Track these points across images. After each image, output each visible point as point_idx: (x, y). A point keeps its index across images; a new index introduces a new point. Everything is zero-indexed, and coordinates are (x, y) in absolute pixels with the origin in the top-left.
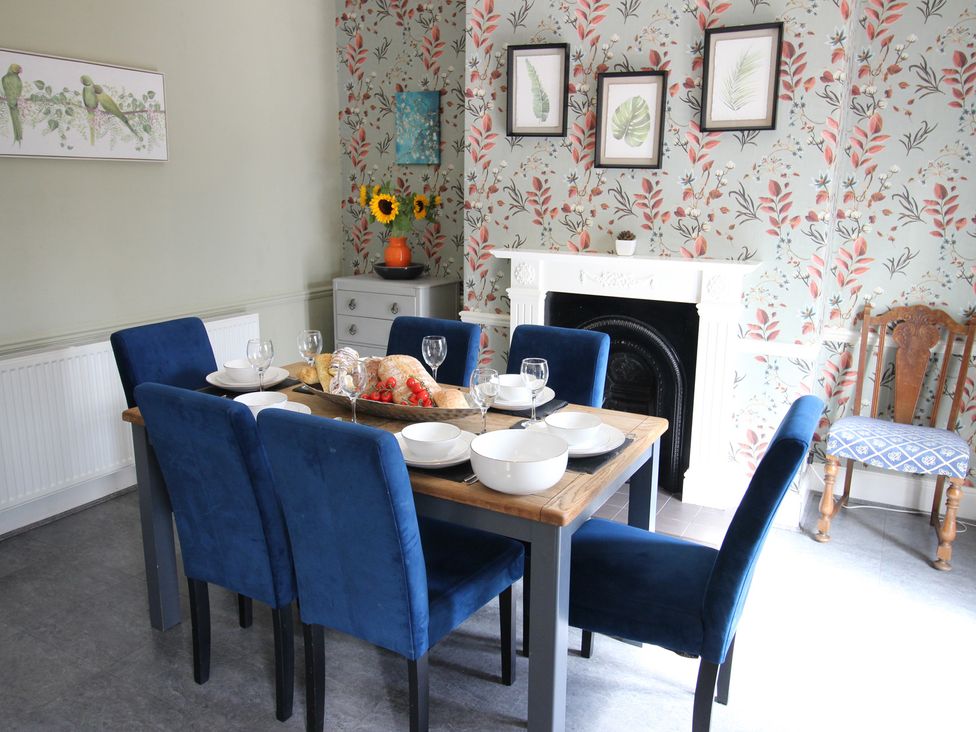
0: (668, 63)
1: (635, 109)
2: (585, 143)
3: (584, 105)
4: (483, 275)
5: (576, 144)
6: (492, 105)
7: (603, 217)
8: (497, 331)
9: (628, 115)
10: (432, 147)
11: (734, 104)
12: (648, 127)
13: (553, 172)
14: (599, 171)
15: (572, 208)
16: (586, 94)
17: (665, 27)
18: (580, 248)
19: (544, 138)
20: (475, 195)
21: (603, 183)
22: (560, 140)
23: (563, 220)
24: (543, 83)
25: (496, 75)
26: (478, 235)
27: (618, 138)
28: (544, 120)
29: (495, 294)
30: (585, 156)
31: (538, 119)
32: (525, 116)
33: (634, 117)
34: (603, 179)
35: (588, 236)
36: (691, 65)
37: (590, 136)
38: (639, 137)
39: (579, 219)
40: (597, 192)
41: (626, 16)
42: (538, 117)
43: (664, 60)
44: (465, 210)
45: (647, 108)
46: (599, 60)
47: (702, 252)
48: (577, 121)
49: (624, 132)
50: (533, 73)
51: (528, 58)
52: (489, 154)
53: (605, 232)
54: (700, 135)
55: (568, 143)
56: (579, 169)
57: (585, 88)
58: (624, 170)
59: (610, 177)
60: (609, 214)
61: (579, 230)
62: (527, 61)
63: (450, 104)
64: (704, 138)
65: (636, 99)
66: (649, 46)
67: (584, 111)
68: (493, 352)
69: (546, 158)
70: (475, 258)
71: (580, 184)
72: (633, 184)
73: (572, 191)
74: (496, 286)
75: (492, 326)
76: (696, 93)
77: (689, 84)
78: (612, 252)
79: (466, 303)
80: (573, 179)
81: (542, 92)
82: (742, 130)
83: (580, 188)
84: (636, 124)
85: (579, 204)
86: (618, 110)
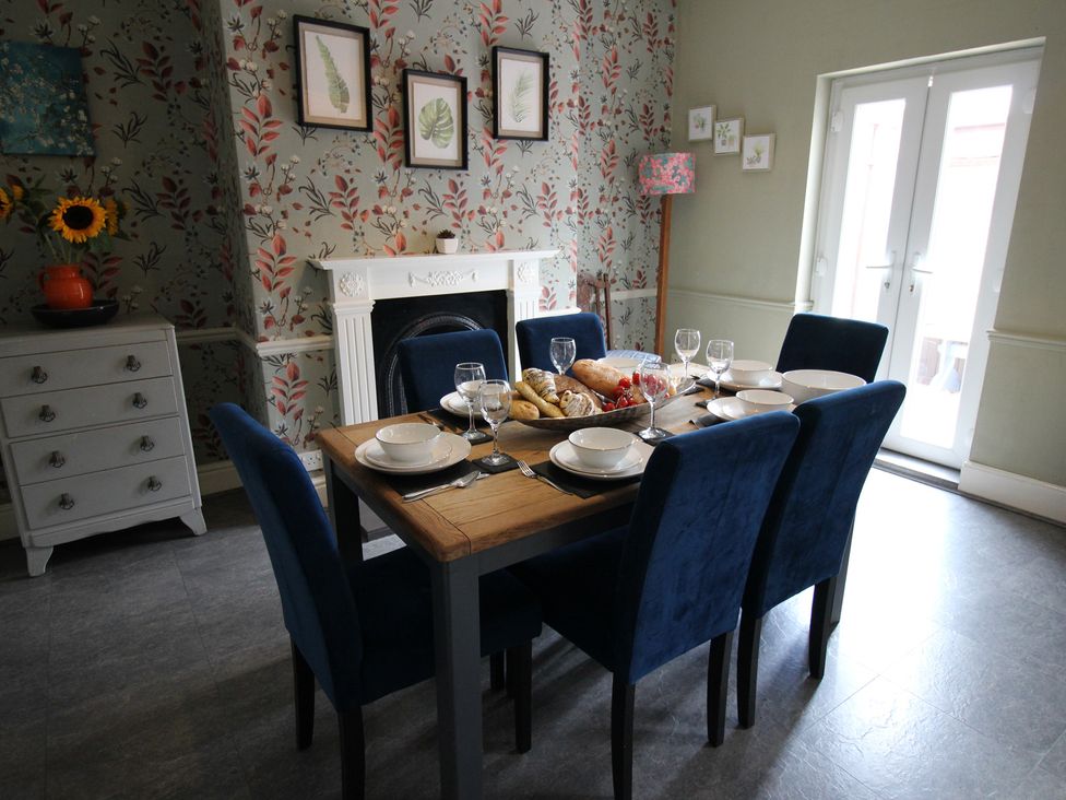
0: (461, 70)
1: (439, 111)
2: (390, 141)
3: (385, 100)
4: (284, 294)
5: (380, 141)
6: (268, 84)
7: (417, 217)
8: (309, 357)
9: (432, 115)
10: (79, 131)
11: (517, 117)
12: (452, 130)
13: (358, 171)
14: (408, 171)
15: (384, 210)
16: (386, 87)
17: (457, 36)
18: (397, 251)
19: (343, 131)
20: (259, 197)
21: (413, 183)
22: (361, 137)
23: (376, 223)
24: (339, 68)
25: (270, 47)
26: (270, 247)
27: (426, 138)
28: (344, 111)
29: (303, 315)
30: (391, 155)
31: (336, 110)
32: (319, 104)
33: (439, 119)
34: (413, 179)
35: (403, 238)
36: (479, 77)
37: (395, 133)
38: (445, 139)
39: (392, 221)
40: (407, 193)
41: (420, 15)
42: (336, 107)
43: (458, 67)
44: (247, 217)
45: (449, 111)
46: (397, 55)
47: (501, 245)
48: (381, 116)
49: (431, 133)
50: (326, 54)
51: (320, 35)
52: (273, 146)
53: (419, 232)
54: (492, 141)
55: (372, 140)
56: (387, 168)
57: (385, 81)
58: (433, 171)
59: (420, 179)
60: (421, 215)
61: (394, 232)
62: (317, 38)
63: (99, 71)
64: (496, 145)
65: (439, 100)
66: (445, 50)
67: (386, 106)
68: (306, 382)
69: (348, 155)
70: (269, 275)
71: (390, 183)
72: (441, 185)
73: (382, 192)
74: (304, 305)
75: (301, 353)
76: (488, 103)
77: (480, 93)
78: (436, 251)
79: (262, 332)
80: (382, 178)
81: (339, 78)
82: (522, 139)
83: (390, 188)
84: (440, 126)
85: (391, 205)
86: (423, 110)
